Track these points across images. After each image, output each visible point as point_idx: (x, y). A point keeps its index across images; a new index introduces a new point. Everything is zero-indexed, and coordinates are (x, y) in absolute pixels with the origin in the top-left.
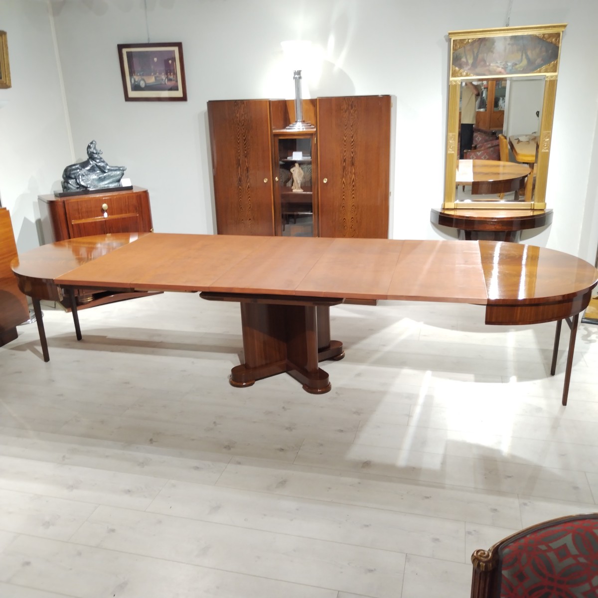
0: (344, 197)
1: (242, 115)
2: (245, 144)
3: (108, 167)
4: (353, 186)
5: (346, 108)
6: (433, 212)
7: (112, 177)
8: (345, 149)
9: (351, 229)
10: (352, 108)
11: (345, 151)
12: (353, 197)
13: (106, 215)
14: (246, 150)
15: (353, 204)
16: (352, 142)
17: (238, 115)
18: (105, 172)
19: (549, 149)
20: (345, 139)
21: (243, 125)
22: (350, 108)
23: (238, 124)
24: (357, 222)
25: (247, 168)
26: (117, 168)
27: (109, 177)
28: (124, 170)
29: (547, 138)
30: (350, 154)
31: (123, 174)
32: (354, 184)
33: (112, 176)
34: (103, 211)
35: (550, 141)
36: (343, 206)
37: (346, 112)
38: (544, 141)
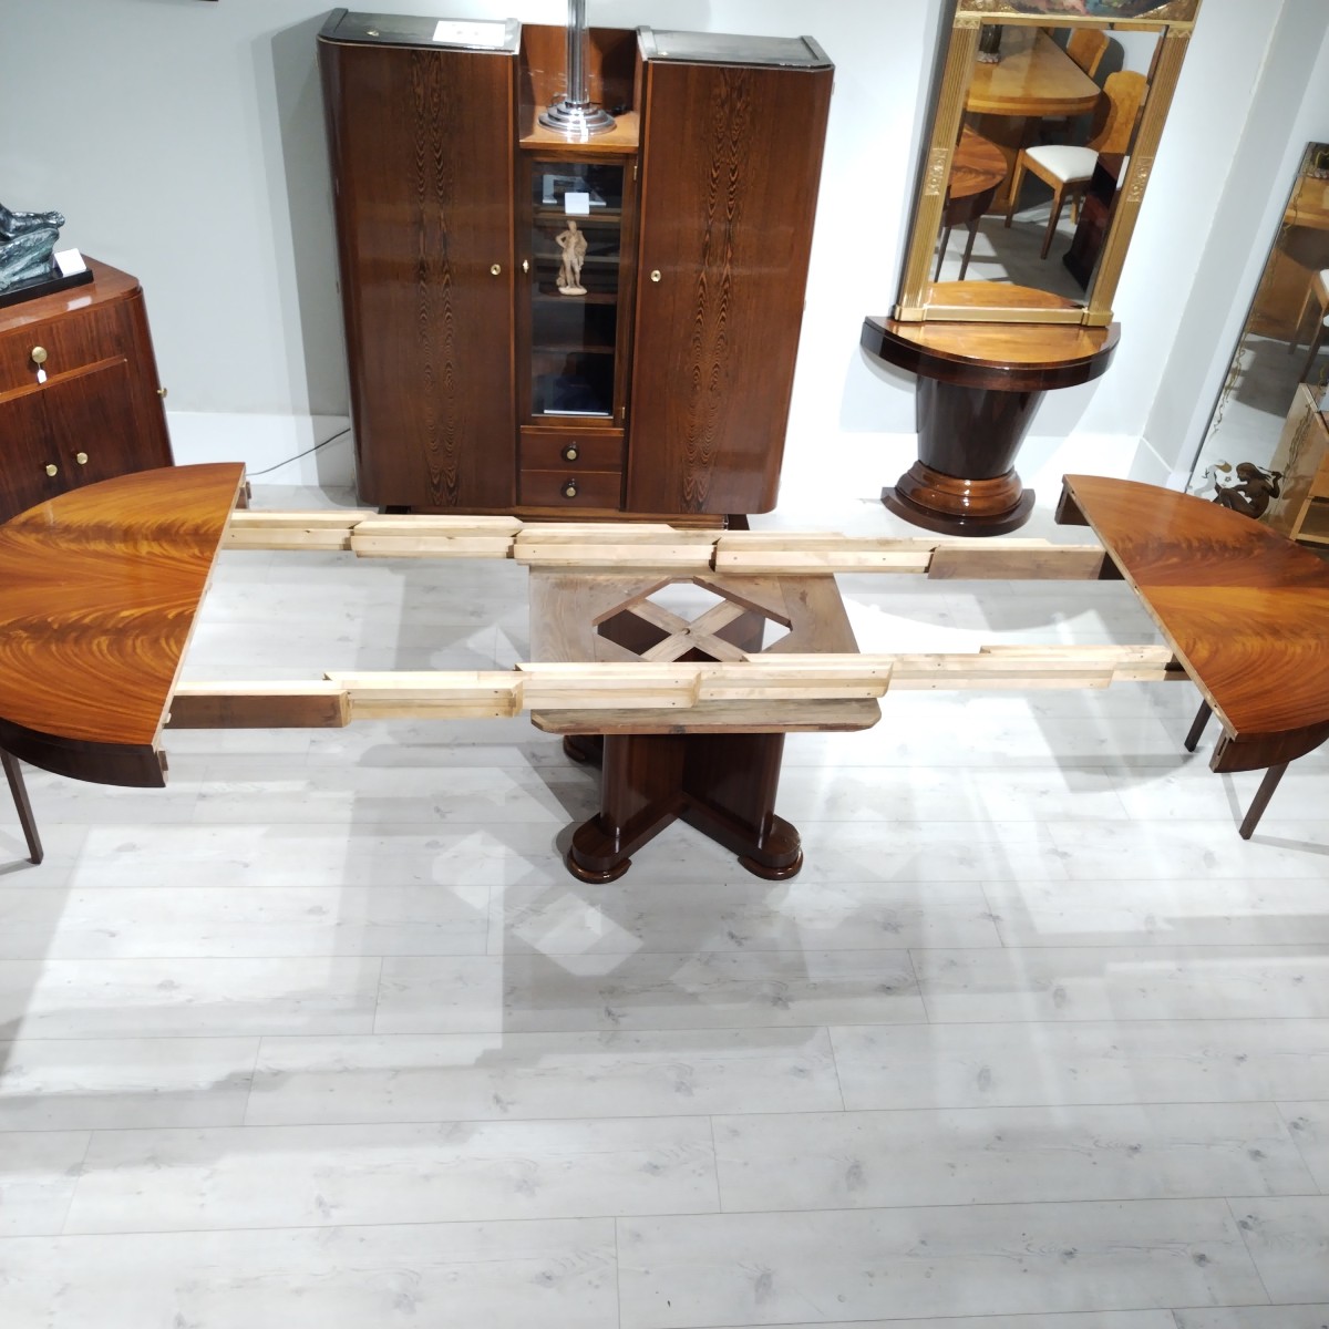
0: (700, 316)
1: (434, 90)
2: (440, 172)
3: (14, 223)
4: (726, 292)
5: (724, 95)
6: (869, 324)
7: (29, 250)
8: (713, 201)
9: (710, 392)
10: (740, 96)
11: (712, 206)
12: (723, 319)
13: (42, 376)
14: (441, 189)
15: (722, 333)
16: (733, 183)
17: (420, 91)
18: (8, 240)
19: (1141, 196)
20: (715, 175)
21: (434, 120)
22: (735, 95)
23: (421, 117)
24: (727, 375)
25: (444, 236)
26: (38, 221)
27: (22, 250)
28: (59, 225)
29: (1143, 172)
30: (725, 215)
31: (56, 236)
32: (727, 285)
33: (30, 248)
34: (33, 366)
35: (1147, 179)
36: (697, 339)
37: (722, 105)
38: (1136, 177)
